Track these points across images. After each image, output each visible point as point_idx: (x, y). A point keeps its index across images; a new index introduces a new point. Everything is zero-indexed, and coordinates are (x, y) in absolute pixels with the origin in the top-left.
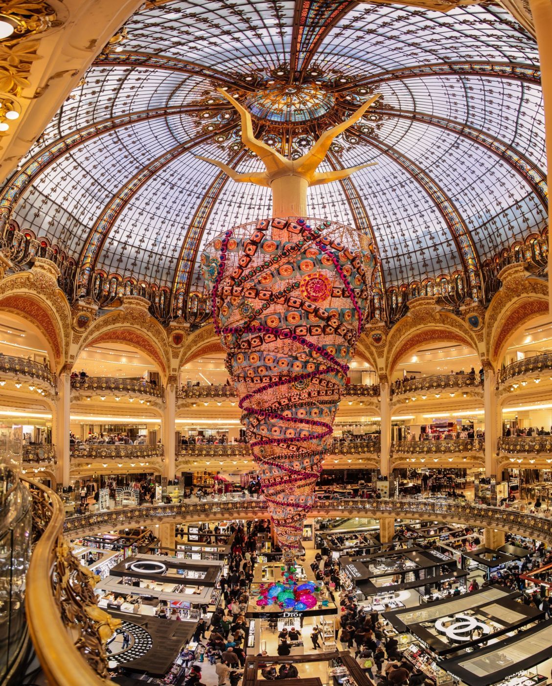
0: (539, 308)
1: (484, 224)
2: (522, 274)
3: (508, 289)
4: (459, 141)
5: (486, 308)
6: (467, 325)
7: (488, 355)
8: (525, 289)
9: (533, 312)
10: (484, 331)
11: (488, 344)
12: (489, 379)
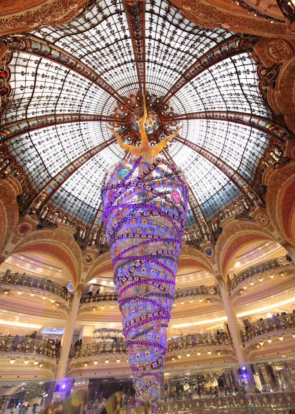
0: (246, 240)
1: (207, 201)
2: (234, 221)
3: (227, 231)
4: (198, 157)
5: (215, 244)
6: (204, 255)
7: (220, 272)
8: (238, 229)
9: (243, 243)
10: (215, 258)
11: (219, 265)
12: (223, 288)
